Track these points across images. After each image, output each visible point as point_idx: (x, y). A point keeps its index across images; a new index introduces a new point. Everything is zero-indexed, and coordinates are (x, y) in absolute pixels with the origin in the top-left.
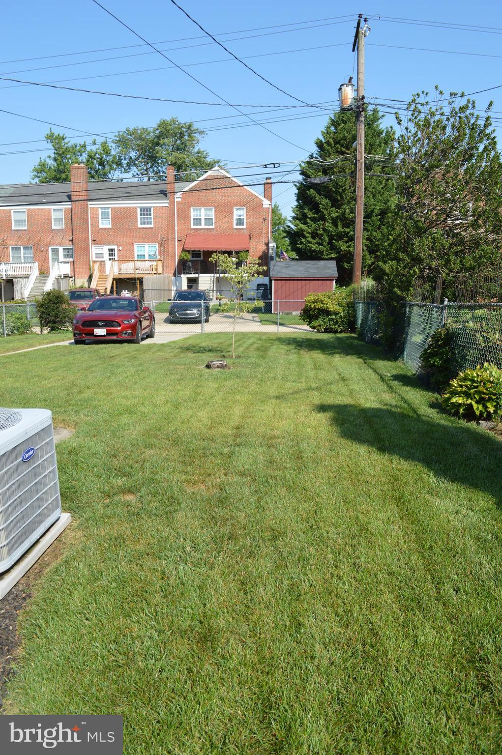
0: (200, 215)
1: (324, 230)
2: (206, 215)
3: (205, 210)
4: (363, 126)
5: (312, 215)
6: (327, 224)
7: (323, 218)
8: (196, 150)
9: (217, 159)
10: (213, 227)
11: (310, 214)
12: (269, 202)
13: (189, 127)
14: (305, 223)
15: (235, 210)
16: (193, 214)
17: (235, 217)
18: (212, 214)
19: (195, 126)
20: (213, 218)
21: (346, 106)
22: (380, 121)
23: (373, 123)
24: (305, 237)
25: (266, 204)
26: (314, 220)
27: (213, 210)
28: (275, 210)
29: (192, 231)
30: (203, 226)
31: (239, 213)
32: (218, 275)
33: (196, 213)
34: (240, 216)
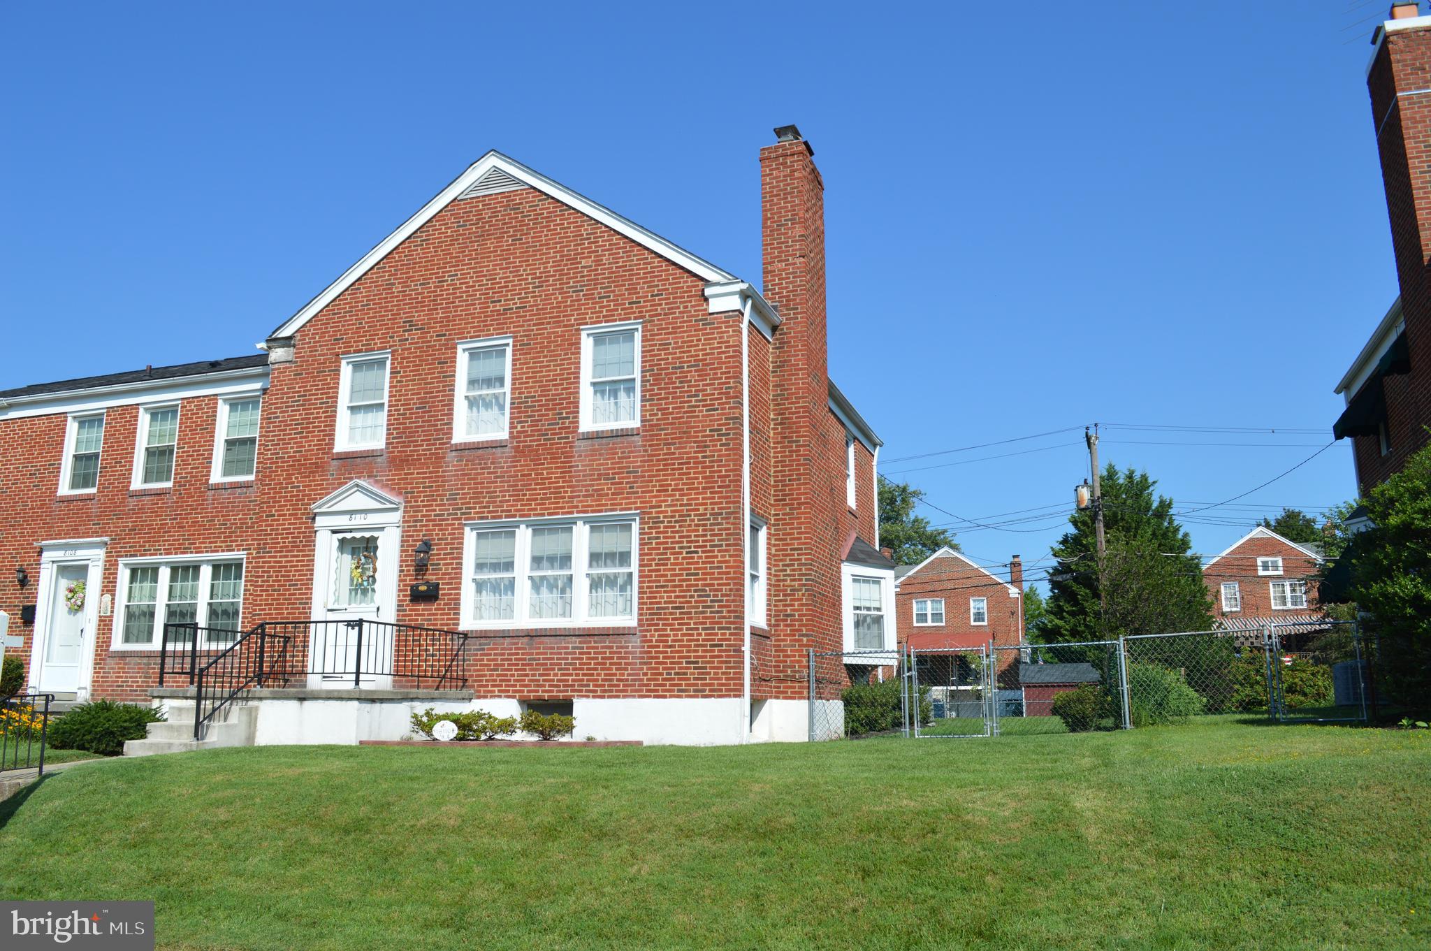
0: (926, 609)
1: (1086, 626)
2: (933, 609)
3: (932, 602)
4: (1102, 525)
5: (1070, 609)
6: (1088, 619)
7: (1083, 612)
8: (912, 516)
9: (941, 528)
10: (943, 624)
11: (1067, 607)
12: (1017, 590)
13: (904, 490)
14: (1062, 618)
15: (971, 602)
16: (915, 608)
17: (972, 611)
18: (942, 607)
19: (911, 489)
20: (943, 612)
21: (1083, 506)
22: (1151, 489)
23: (1141, 493)
24: (1062, 635)
25: (1013, 592)
26: (1073, 614)
27: (943, 602)
28: (1028, 598)
29: (915, 631)
30: (930, 623)
31: (977, 605)
32: (954, 688)
33: (920, 606)
34: (978, 609)
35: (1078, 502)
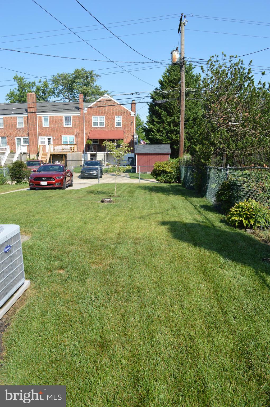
0: (97, 120)
1: (164, 128)
2: (100, 120)
3: (100, 117)
4: (184, 73)
5: (157, 120)
6: (165, 125)
7: (163, 122)
8: (95, 85)
9: (106, 90)
10: (104, 126)
11: (156, 120)
12: (134, 113)
13: (91, 73)
14: (153, 125)
15: (116, 117)
16: (93, 120)
17: (116, 121)
18: (104, 120)
19: (94, 73)
20: (104, 122)
21: (175, 62)
22: (193, 70)
23: (189, 71)
24: (153, 132)
25: (132, 114)
26: (158, 123)
27: (104, 118)
28: (137, 118)
29: (93, 129)
30: (99, 126)
31: (118, 119)
32: (107, 153)
33: (95, 119)
34: (118, 121)
35: (172, 60)
